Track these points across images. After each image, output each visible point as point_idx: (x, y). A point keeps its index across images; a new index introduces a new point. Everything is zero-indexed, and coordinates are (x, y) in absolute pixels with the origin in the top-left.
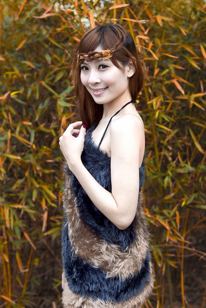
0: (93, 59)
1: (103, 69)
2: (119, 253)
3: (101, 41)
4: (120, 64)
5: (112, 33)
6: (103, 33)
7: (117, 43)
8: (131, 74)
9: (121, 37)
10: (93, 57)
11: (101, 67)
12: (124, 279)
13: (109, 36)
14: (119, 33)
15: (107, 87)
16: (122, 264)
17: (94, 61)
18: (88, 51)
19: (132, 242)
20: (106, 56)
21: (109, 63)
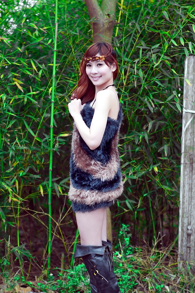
0: (95, 60)
1: (100, 66)
2: (101, 167)
3: (99, 51)
4: (108, 63)
5: (105, 47)
6: (100, 47)
7: (108, 53)
8: (114, 70)
9: (110, 50)
10: (94, 59)
11: (99, 65)
12: (104, 180)
13: (103, 49)
14: (109, 47)
15: (101, 76)
16: (103, 172)
17: (95, 61)
18: (92, 56)
19: (109, 161)
20: (101, 59)
21: (103, 63)
